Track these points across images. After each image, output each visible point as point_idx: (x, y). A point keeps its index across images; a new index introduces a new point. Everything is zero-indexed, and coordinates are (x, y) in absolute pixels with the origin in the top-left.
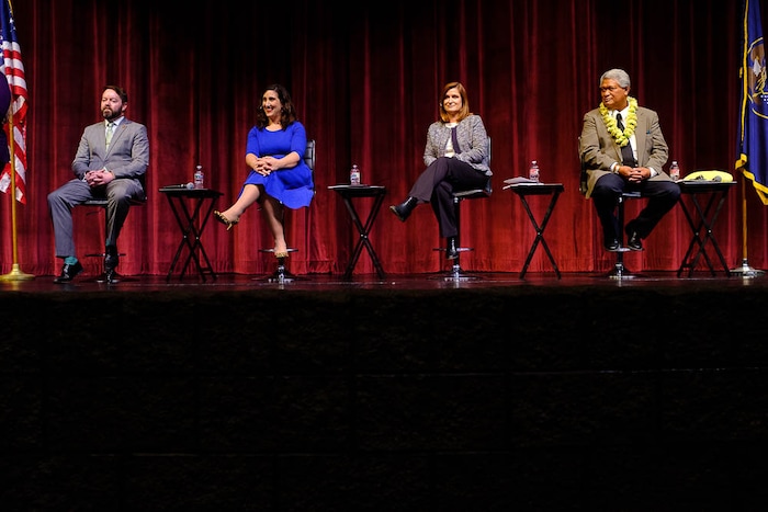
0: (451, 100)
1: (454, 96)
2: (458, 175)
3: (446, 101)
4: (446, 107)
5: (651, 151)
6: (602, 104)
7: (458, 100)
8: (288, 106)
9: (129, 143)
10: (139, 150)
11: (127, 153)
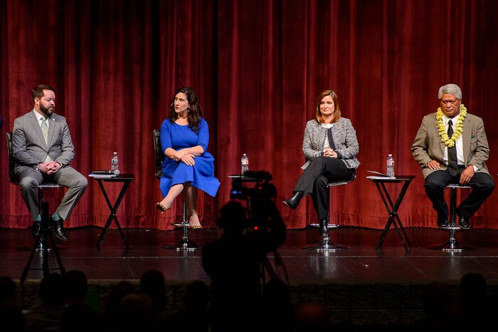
0: (326, 105)
1: (328, 103)
2: (333, 170)
3: (322, 106)
4: (322, 111)
5: (475, 151)
6: (439, 109)
7: (332, 106)
8: (195, 108)
9: (61, 134)
10: (67, 140)
11: (59, 144)
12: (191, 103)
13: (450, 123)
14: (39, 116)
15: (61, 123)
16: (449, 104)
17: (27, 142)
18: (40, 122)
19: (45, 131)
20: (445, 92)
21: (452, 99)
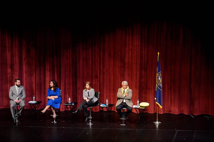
9: (22, 91)
10: (24, 93)
11: (21, 93)
12: (54, 84)
13: (124, 91)
14: (16, 87)
15: (22, 88)
16: (124, 86)
17: (13, 93)
18: (16, 88)
19: (17, 90)
20: (123, 83)
21: (125, 85)
